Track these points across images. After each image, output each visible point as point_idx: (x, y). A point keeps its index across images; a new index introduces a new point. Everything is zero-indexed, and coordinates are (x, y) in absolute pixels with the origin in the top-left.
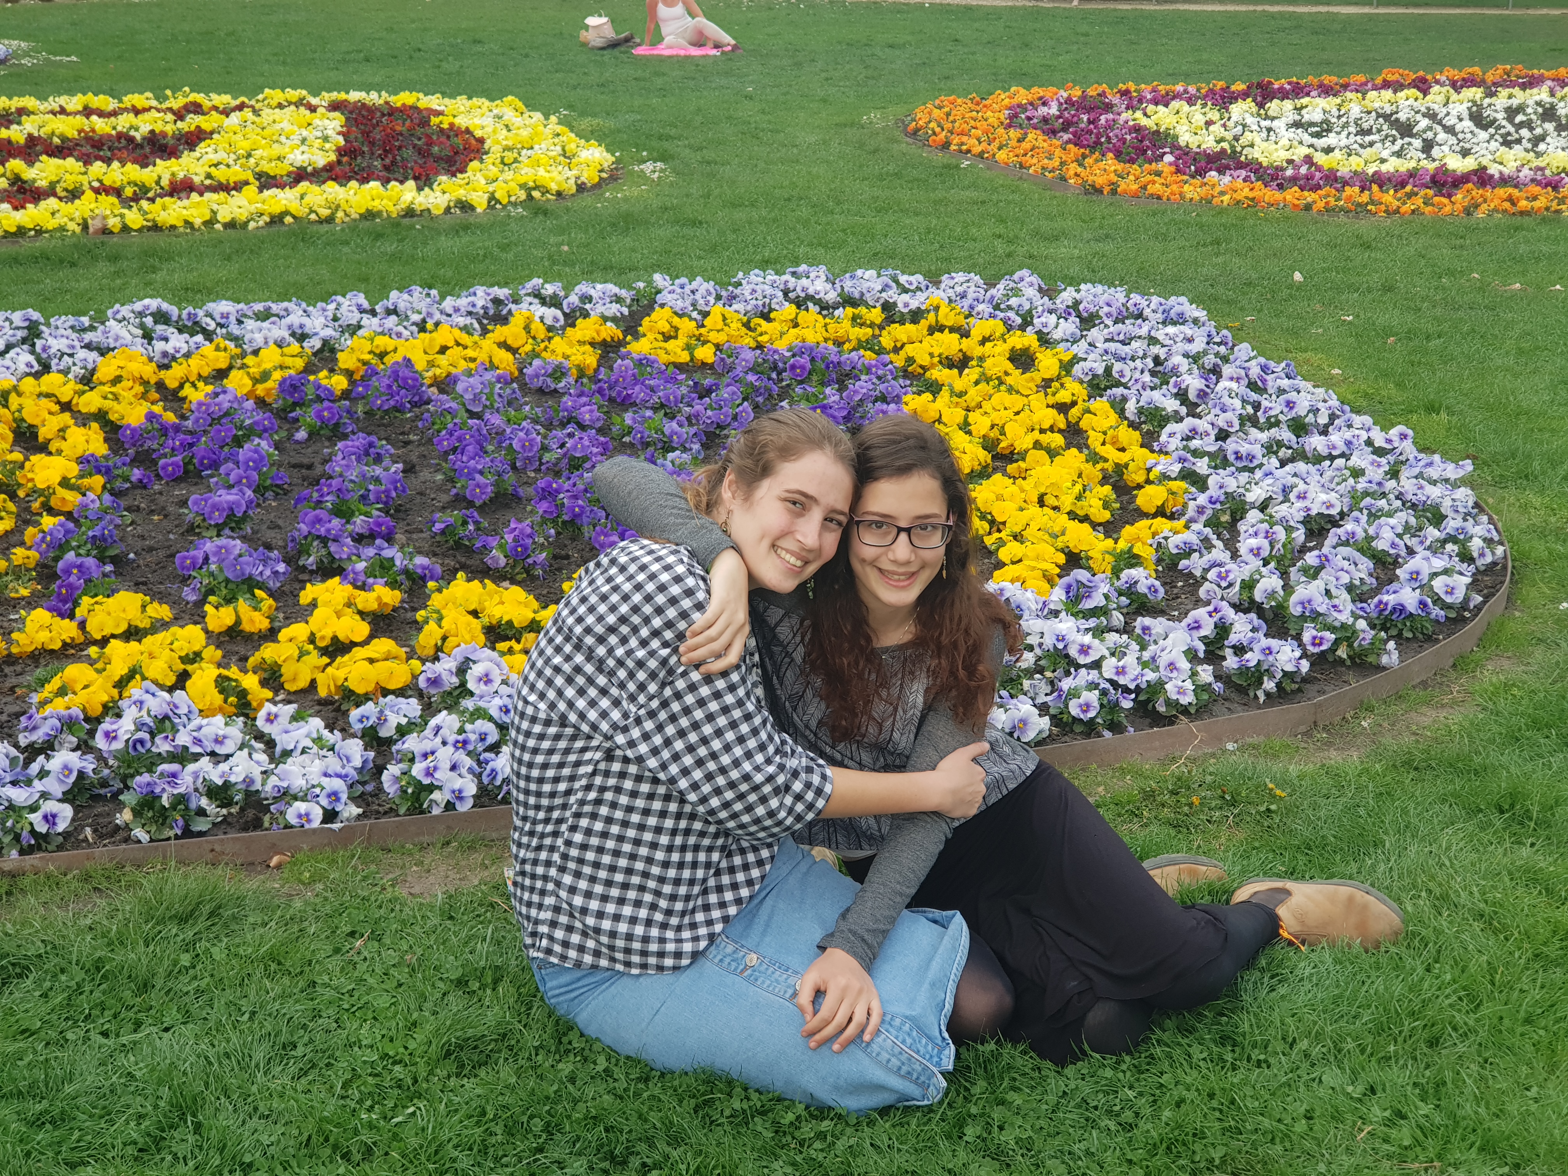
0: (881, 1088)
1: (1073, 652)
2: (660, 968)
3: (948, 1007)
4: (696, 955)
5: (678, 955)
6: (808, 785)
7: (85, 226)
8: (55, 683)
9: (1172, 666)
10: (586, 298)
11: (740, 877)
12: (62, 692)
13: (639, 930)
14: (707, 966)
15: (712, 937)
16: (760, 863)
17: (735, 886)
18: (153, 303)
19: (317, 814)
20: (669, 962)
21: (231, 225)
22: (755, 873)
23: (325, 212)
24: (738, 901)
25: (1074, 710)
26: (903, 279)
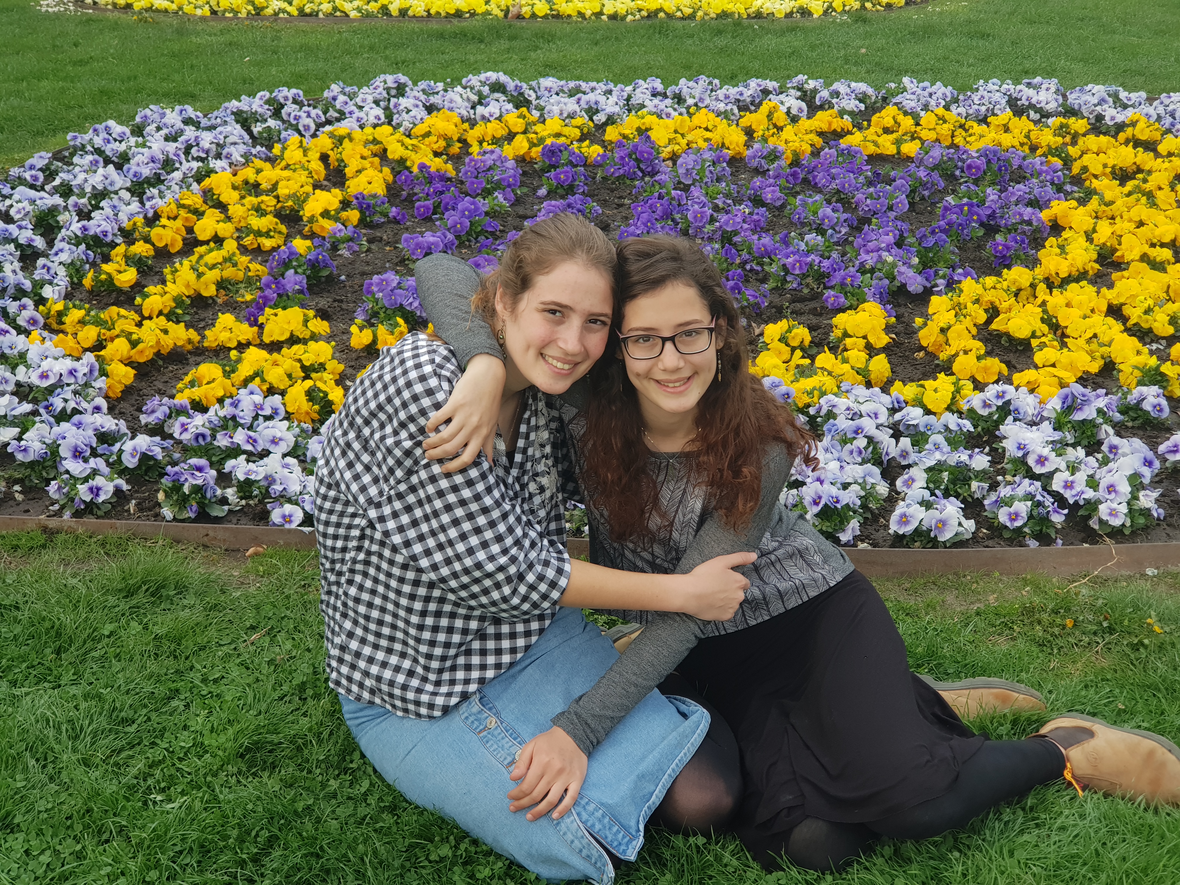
0: (564, 864)
3: (656, 799)
4: (446, 710)
5: (431, 706)
6: (541, 578)
7: (507, 12)
8: (188, 379)
11: (506, 644)
12: (192, 384)
13: (401, 678)
14: (456, 720)
15: (465, 696)
16: (528, 634)
17: (499, 652)
20: (423, 711)
21: (613, 17)
22: (521, 642)
23: (688, 11)
24: (498, 666)
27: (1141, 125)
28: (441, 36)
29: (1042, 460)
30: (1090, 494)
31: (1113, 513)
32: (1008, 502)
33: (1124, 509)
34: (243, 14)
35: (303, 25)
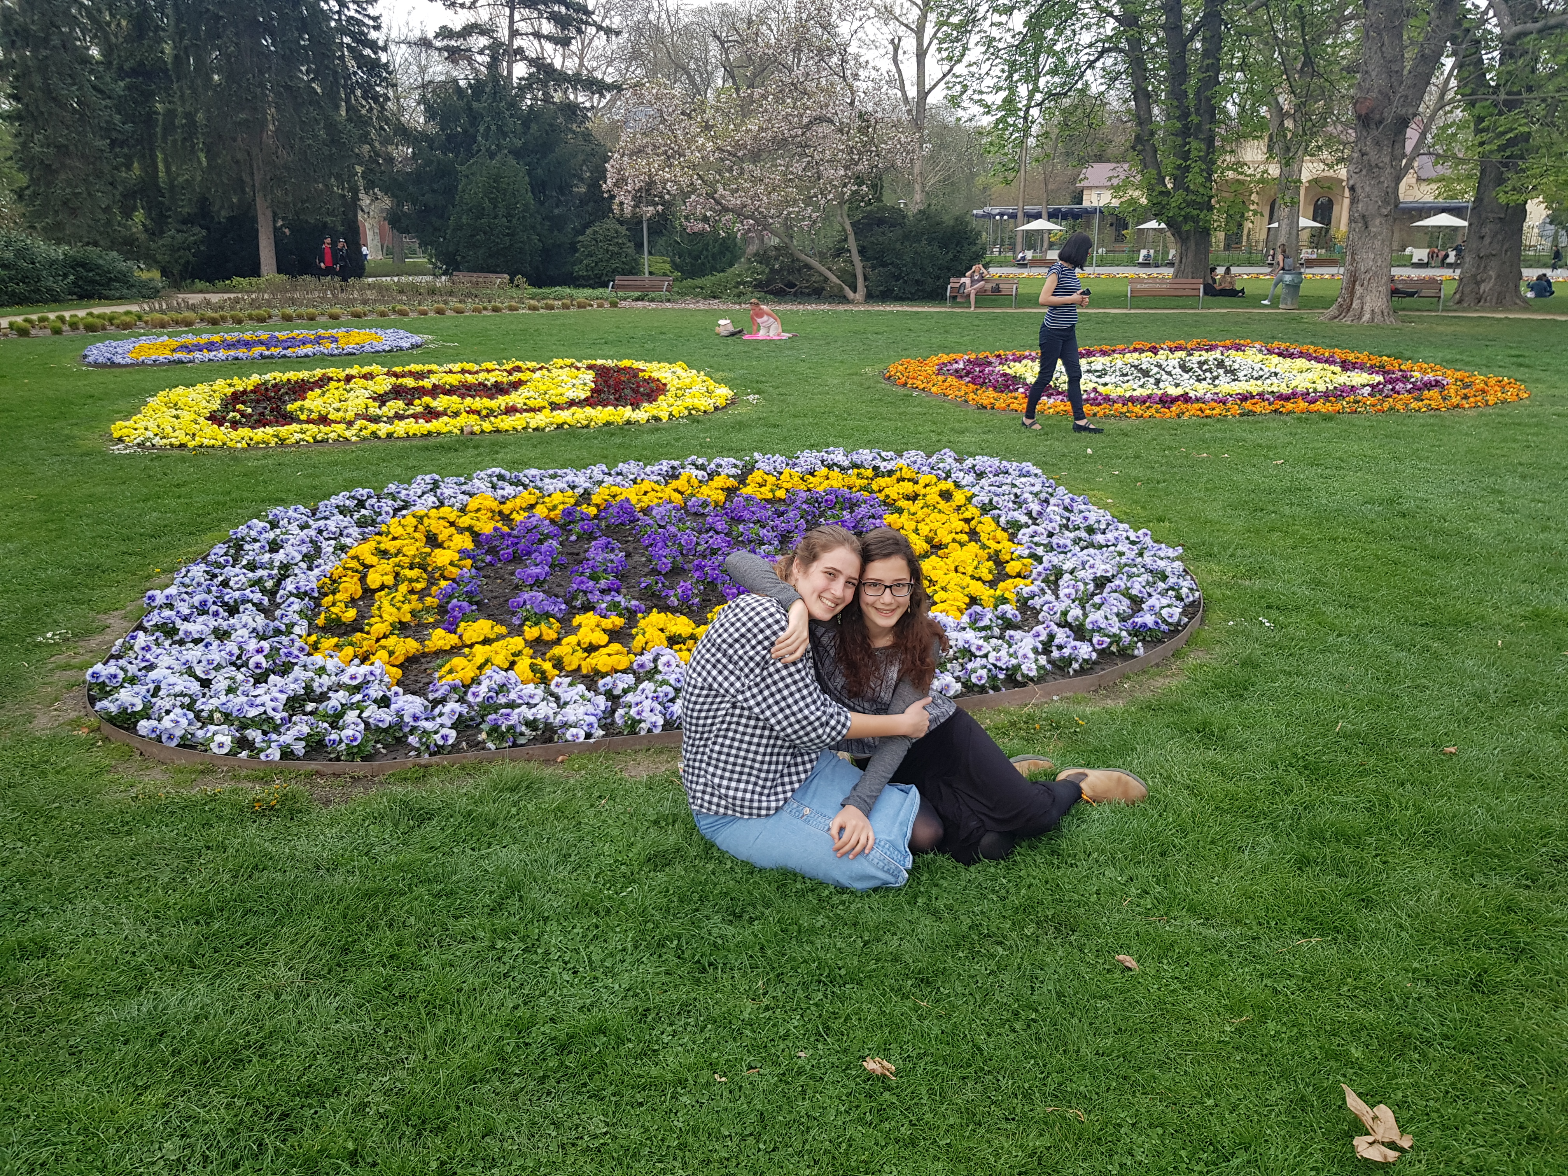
0: (873, 877)
1: (973, 649)
2: (759, 815)
3: (909, 835)
4: (777, 809)
5: (768, 809)
6: (838, 722)
7: (462, 430)
8: (447, 667)
9: (1025, 656)
10: (719, 466)
11: (801, 768)
12: (450, 672)
13: (748, 796)
14: (784, 815)
15: (786, 800)
16: (811, 761)
17: (798, 773)
18: (497, 470)
19: (582, 734)
20: (763, 812)
21: (536, 429)
22: (808, 766)
23: (585, 423)
24: (799, 781)
25: (974, 679)
26: (883, 454)
27: (905, 470)
28: (427, 448)
29: (979, 648)
30: (1014, 661)
31: (1030, 670)
32: (974, 671)
33: (1034, 666)
34: (273, 444)
35: (319, 448)
